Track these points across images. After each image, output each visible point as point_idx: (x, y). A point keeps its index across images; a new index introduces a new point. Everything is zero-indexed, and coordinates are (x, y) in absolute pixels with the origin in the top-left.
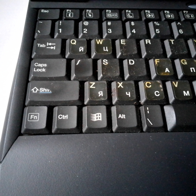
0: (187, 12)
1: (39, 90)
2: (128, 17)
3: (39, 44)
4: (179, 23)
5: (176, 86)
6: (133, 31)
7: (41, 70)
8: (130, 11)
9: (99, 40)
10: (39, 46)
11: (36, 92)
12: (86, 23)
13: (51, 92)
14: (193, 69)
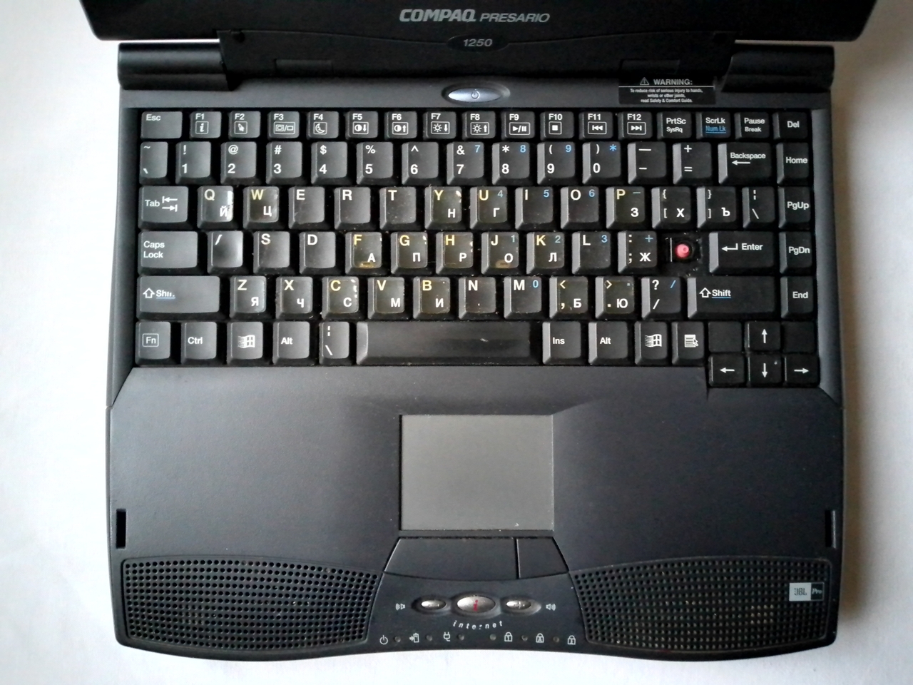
0: (439, 114)
1: (156, 293)
2: (316, 132)
3: (148, 201)
4: (415, 147)
5: (382, 288)
6: (321, 170)
7: (156, 255)
8: (322, 115)
9: (257, 191)
10: (147, 205)
11: (151, 297)
12: (233, 150)
13: (174, 297)
14: (417, 256)
